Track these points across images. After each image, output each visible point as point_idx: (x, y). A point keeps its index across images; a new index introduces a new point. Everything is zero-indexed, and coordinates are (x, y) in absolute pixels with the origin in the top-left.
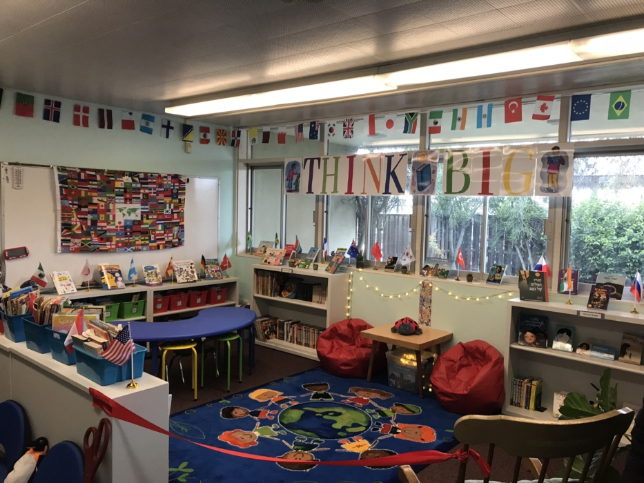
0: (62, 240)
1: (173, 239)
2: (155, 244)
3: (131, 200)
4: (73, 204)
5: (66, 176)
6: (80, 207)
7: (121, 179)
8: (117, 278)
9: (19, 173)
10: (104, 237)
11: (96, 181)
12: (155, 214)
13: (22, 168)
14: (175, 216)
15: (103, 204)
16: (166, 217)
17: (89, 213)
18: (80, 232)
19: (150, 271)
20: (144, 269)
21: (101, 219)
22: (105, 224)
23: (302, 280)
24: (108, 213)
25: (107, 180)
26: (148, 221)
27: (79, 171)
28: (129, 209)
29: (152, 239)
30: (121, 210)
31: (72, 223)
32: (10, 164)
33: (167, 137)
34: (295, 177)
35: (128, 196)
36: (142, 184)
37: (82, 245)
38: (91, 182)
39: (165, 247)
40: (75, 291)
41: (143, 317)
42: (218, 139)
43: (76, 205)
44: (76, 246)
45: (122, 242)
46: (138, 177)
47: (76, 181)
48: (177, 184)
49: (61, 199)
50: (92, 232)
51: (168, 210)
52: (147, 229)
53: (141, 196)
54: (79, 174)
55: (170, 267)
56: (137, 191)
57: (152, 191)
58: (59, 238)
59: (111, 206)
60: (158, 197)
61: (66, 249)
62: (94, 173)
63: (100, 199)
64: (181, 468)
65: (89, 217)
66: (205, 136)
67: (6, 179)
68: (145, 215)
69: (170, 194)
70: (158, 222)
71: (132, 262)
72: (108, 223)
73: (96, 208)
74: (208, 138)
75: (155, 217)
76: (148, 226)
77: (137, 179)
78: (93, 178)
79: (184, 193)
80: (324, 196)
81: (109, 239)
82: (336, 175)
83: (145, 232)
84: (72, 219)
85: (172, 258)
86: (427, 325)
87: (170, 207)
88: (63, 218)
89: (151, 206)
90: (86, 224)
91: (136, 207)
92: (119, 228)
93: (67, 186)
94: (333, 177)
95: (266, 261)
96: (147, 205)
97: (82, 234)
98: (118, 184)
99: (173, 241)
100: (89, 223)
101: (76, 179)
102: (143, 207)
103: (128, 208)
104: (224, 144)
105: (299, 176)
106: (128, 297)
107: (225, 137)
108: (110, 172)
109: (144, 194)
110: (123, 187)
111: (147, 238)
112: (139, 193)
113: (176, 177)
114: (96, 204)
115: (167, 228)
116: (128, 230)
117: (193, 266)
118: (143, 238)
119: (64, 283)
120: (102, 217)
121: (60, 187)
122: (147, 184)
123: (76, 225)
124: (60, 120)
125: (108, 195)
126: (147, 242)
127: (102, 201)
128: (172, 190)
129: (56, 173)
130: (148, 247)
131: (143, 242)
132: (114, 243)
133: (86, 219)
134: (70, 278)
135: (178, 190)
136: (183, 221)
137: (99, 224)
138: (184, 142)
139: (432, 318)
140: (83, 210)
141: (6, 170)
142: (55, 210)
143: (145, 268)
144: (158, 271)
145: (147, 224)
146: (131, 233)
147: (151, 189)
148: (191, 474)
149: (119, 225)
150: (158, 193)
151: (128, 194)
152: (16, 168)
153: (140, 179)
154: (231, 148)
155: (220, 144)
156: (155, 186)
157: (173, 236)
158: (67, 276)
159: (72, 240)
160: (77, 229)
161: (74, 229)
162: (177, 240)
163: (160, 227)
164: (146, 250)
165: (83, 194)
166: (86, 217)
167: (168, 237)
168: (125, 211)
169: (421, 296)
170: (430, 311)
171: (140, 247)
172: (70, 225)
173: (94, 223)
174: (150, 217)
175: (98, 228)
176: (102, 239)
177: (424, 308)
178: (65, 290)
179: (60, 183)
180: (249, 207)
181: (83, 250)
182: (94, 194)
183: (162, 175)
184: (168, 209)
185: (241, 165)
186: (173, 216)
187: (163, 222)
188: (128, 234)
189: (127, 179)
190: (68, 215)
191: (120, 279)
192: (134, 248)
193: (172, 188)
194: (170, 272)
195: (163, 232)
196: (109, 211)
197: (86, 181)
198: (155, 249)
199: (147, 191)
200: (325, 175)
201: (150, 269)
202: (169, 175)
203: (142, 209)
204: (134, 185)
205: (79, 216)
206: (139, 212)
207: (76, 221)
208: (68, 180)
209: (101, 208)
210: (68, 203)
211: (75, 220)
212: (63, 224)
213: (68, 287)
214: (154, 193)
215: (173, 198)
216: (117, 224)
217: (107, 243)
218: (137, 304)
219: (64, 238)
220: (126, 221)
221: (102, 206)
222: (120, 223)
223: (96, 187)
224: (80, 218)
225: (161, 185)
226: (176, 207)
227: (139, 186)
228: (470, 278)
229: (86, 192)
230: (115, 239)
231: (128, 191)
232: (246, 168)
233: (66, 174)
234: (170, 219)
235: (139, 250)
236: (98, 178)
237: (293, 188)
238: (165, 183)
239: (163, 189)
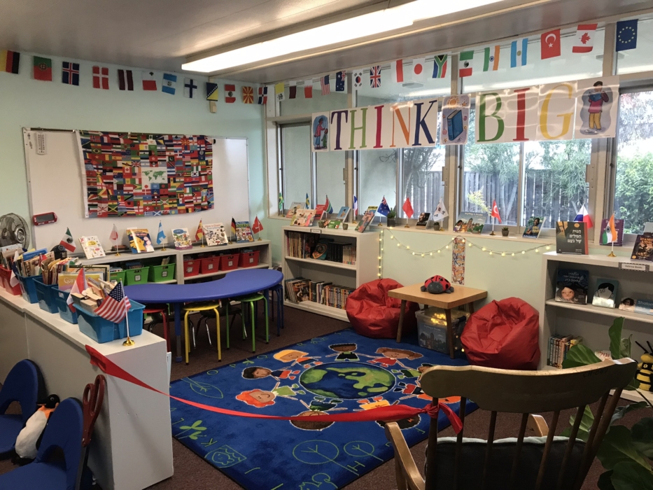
0: (89, 205)
1: (202, 202)
2: (183, 208)
3: (156, 163)
4: (98, 169)
5: (88, 140)
6: (105, 171)
7: (145, 142)
8: (145, 242)
9: (41, 139)
10: (131, 201)
11: (120, 144)
12: (182, 176)
13: (44, 133)
14: (203, 178)
15: (128, 167)
16: (194, 180)
17: (114, 177)
18: (106, 197)
19: (179, 235)
20: (173, 233)
21: (126, 183)
22: (131, 188)
23: (333, 240)
24: (133, 177)
25: (131, 143)
26: (175, 184)
27: (101, 134)
28: (156, 172)
29: (181, 203)
30: (147, 173)
31: (98, 188)
32: (32, 129)
33: (191, 96)
34: (323, 133)
35: (153, 159)
36: (167, 146)
37: (109, 209)
38: (114, 146)
39: (194, 210)
40: (104, 255)
41: (174, 281)
42: (244, 98)
43: (101, 169)
44: (103, 211)
45: (150, 206)
46: (163, 139)
47: (100, 145)
48: (204, 146)
49: (85, 164)
50: (118, 197)
51: (195, 173)
52: (175, 192)
53: (167, 159)
54: (102, 138)
55: (200, 230)
56: (162, 154)
57: (178, 153)
58: (86, 203)
59: (136, 170)
60: (184, 160)
61: (93, 214)
62: (117, 137)
63: (125, 162)
64: (194, 427)
65: (115, 181)
66: (230, 94)
67: (29, 145)
68: (172, 179)
69: (197, 156)
70: (185, 185)
71: (160, 225)
72: (135, 187)
73: (121, 172)
74: (233, 96)
75: (182, 180)
76: (175, 189)
77: (161, 141)
78: (116, 142)
79: (211, 155)
80: (353, 151)
81: (137, 203)
82: (364, 128)
83: (172, 196)
84: (98, 184)
85: (201, 222)
86: (461, 283)
87: (197, 169)
88: (89, 183)
89: (178, 169)
90: (112, 189)
91: (162, 170)
92: (145, 192)
93: (90, 150)
94: (361, 130)
95: (296, 222)
96: (173, 168)
97: (108, 198)
98: (142, 147)
99: (202, 204)
100: (115, 188)
101: (99, 143)
102: (169, 170)
103: (154, 171)
104: (250, 102)
105: (326, 132)
106: (157, 261)
107: (251, 95)
108: (133, 135)
109: (169, 157)
110: (148, 149)
111: (175, 201)
112: (165, 156)
113: (202, 138)
114: (121, 168)
115: (195, 191)
116: (155, 193)
117: (223, 229)
118: (171, 202)
119: (93, 247)
120: (128, 181)
121: (84, 151)
122: (172, 146)
123: (102, 189)
124: (80, 83)
125: (133, 158)
126: (176, 205)
127: (127, 164)
128: (199, 151)
129: (79, 137)
130: (177, 210)
131: (171, 206)
132: (141, 207)
133: (112, 183)
134: (99, 243)
135: (205, 151)
136: (212, 183)
137: (125, 188)
138: (208, 102)
139: (466, 276)
140: (108, 174)
141: (29, 135)
142: (80, 175)
143: (174, 231)
144: (187, 234)
145: (174, 187)
146: (158, 197)
147: (177, 151)
148: (203, 433)
149: (145, 189)
150: (184, 155)
151: (153, 157)
152: (38, 133)
153: (165, 141)
154: (258, 106)
155: (246, 102)
156: (180, 148)
157: (202, 199)
158: (95, 241)
159: (99, 205)
160: (103, 194)
161: (100, 194)
162: (206, 203)
163: (188, 190)
164: (175, 214)
165: (107, 158)
166: (111, 181)
167: (196, 200)
168: (151, 175)
169: (454, 253)
170: (464, 269)
171: (169, 211)
172: (96, 189)
173: (120, 187)
174: (177, 180)
175: (125, 193)
176: (129, 203)
177: (457, 266)
178: (94, 255)
179: (83, 147)
180: (280, 167)
181: (111, 214)
182: (118, 158)
183: (188, 137)
184: (195, 171)
185: (270, 123)
186: (201, 179)
187: (190, 185)
188: (156, 197)
189: (151, 142)
190: (93, 180)
191: (149, 242)
192: (162, 211)
193: (199, 149)
194: (200, 235)
195: (191, 195)
196: (135, 174)
197: (110, 144)
198: (184, 213)
199: (173, 153)
200: (353, 129)
201: (179, 233)
202: (194, 136)
203: (168, 172)
204: (159, 148)
205: (105, 181)
206: (165, 175)
207: (102, 186)
208: (92, 145)
209: (126, 172)
210: (92, 167)
211: (100, 184)
212: (89, 189)
213: (96, 251)
214: (180, 155)
215: (200, 160)
216: (143, 188)
217: (135, 207)
218: (167, 267)
219: (90, 203)
220: (152, 185)
221: (127, 170)
222: (146, 186)
223: (120, 150)
224: (105, 183)
225: (186, 147)
226: (204, 169)
227: (164, 148)
228: (505, 232)
229: (110, 156)
230: (142, 203)
231: (153, 153)
232: (275, 126)
233: (89, 138)
234: (198, 182)
235: (168, 214)
236: (122, 141)
237: (321, 145)
238: (191, 144)
239: (189, 151)
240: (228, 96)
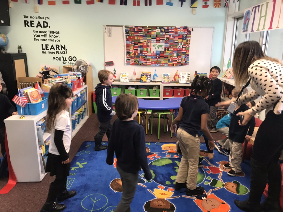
0: (127, 59)
2: (172, 63)
3: (159, 41)
4: (132, 43)
5: (129, 30)
7: (154, 30)
8: (148, 78)
9: (110, 30)
11: (142, 32)
12: (172, 48)
13: (111, 27)
14: (184, 49)
15: (145, 43)
16: (179, 50)
17: (139, 47)
18: (134, 56)
20: (163, 75)
21: (144, 50)
22: (146, 53)
24: (147, 47)
25: (147, 31)
26: (168, 52)
27: (134, 27)
28: (159, 45)
29: (170, 61)
30: (154, 46)
31: (130, 52)
32: (107, 26)
33: (182, 6)
34: (247, 21)
36: (166, 32)
37: (135, 62)
38: (139, 33)
39: (177, 65)
40: (128, 81)
41: (158, 97)
42: (215, 4)
44: (132, 62)
45: (154, 62)
46: (164, 29)
47: (133, 32)
48: (186, 32)
49: (126, 41)
50: (140, 56)
51: (180, 46)
52: (168, 55)
53: (165, 39)
54: (134, 29)
55: (177, 75)
56: (163, 36)
57: (171, 36)
59: (149, 44)
60: (174, 39)
61: (128, 63)
62: (141, 28)
63: (144, 40)
65: (139, 49)
66: (206, 3)
67: (105, 32)
68: (167, 49)
69: (182, 37)
70: (174, 52)
71: (155, 71)
72: (148, 52)
73: (142, 45)
74: (208, 4)
75: (172, 49)
76: (168, 54)
77: (163, 30)
78: (140, 31)
79: (190, 37)
81: (148, 60)
82: (265, 16)
83: (167, 57)
84: (130, 50)
85: (177, 71)
87: (181, 44)
88: (127, 49)
89: (170, 44)
91: (162, 45)
92: (153, 55)
93: (129, 35)
95: (225, 76)
96: (168, 43)
98: (153, 33)
99: (182, 62)
100: (139, 52)
102: (166, 44)
103: (157, 45)
104: (218, 7)
106: (151, 87)
107: (220, 2)
108: (149, 27)
109: (166, 38)
110: (156, 34)
111: (168, 60)
112: (164, 37)
113: (185, 28)
114: (142, 43)
115: (178, 55)
116: (158, 55)
117: (189, 76)
118: (165, 60)
119: (124, 77)
120: (145, 49)
121: (126, 35)
122: (169, 32)
123: (132, 52)
124: (127, 4)
125: (148, 38)
126: (167, 62)
127: (145, 41)
128: (183, 35)
129: (124, 29)
130: (168, 65)
131: (165, 62)
132: (150, 62)
133: (138, 50)
134: (128, 76)
135: (186, 35)
136: (189, 52)
137: (143, 52)
138: (192, 8)
140: (136, 45)
141: (105, 29)
142: (124, 46)
144: (169, 76)
147: (171, 35)
149: (153, 53)
150: (174, 37)
151: (158, 38)
153: (165, 30)
154: (224, 8)
155: (216, 7)
156: (173, 33)
157: (182, 59)
158: (126, 75)
159: (131, 59)
160: (133, 54)
161: (131, 54)
162: (184, 62)
163: (175, 55)
164: (167, 66)
165: (136, 38)
166: (137, 49)
167: (178, 60)
168: (156, 47)
171: (164, 64)
173: (141, 52)
174: (169, 49)
175: (143, 55)
176: (145, 60)
178: (124, 81)
179: (126, 33)
181: (136, 64)
182: (141, 38)
183: (177, 27)
184: (180, 45)
185: (230, 18)
187: (177, 52)
188: (158, 57)
189: (158, 30)
190: (129, 48)
192: (160, 64)
194: (177, 78)
195: (176, 57)
196: (148, 46)
197: (137, 32)
198: (171, 66)
199: (168, 36)
200: (261, 17)
201: (166, 75)
202: (181, 27)
203: (165, 45)
204: (161, 33)
205: (134, 49)
206: (163, 47)
207: (132, 51)
208: (130, 32)
210: (128, 42)
212: (127, 52)
214: (172, 37)
215: (183, 39)
216: (152, 53)
217: (147, 62)
218: (156, 91)
220: (156, 51)
221: (145, 44)
222: (153, 52)
223: (142, 35)
225: (176, 33)
226: (185, 44)
227: (164, 33)
229: (137, 37)
230: (151, 60)
231: (158, 36)
232: (233, 20)
233: (128, 29)
234: (181, 51)
235: (163, 66)
236: (143, 30)
238: (179, 31)
239: (177, 35)
240: (204, 4)
